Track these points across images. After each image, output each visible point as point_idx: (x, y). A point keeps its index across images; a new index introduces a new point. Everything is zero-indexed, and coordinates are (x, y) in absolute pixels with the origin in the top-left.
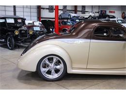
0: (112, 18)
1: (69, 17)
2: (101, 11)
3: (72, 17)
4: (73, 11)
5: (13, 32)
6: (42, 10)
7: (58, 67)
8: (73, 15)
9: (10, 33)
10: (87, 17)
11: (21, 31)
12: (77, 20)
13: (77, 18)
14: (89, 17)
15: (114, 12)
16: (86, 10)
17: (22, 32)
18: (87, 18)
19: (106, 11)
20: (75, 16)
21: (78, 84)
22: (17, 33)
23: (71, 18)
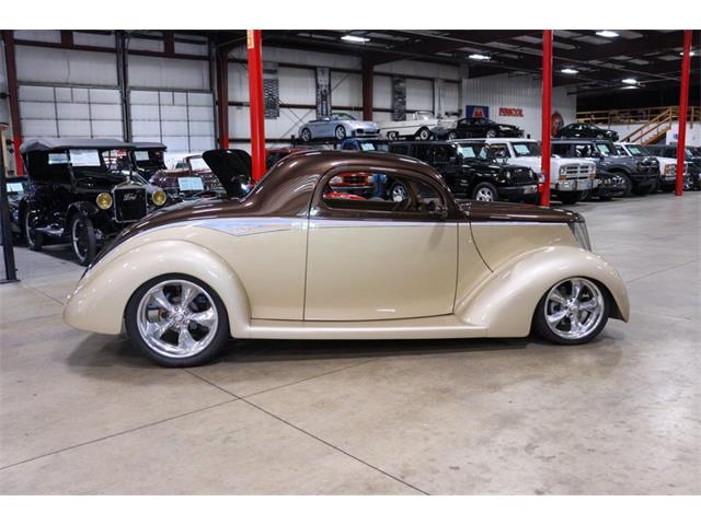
0: (507, 134)
1: (340, 135)
2: (470, 109)
3: (348, 134)
4: (357, 109)
5: (92, 198)
6: (231, 109)
7: (202, 318)
8: (354, 125)
9: (78, 205)
10: (413, 131)
11: (120, 194)
12: (368, 147)
13: (371, 136)
14: (418, 133)
15: (519, 113)
16: (409, 106)
17: (127, 197)
18: (410, 138)
19: (486, 110)
20: (360, 131)
21: (266, 374)
22: (105, 202)
23: (345, 138)
